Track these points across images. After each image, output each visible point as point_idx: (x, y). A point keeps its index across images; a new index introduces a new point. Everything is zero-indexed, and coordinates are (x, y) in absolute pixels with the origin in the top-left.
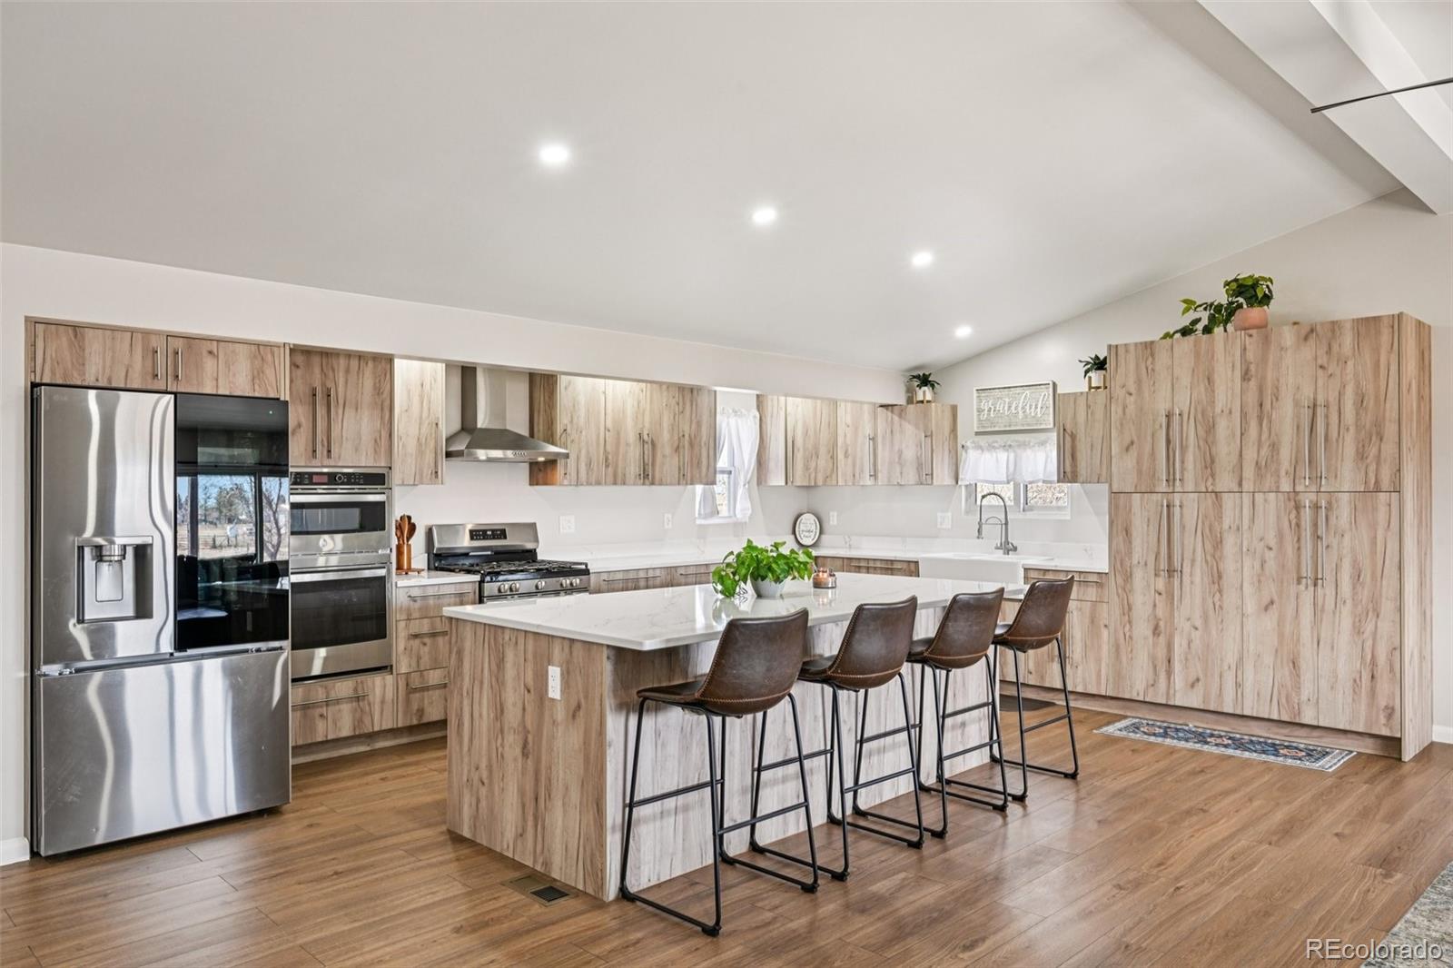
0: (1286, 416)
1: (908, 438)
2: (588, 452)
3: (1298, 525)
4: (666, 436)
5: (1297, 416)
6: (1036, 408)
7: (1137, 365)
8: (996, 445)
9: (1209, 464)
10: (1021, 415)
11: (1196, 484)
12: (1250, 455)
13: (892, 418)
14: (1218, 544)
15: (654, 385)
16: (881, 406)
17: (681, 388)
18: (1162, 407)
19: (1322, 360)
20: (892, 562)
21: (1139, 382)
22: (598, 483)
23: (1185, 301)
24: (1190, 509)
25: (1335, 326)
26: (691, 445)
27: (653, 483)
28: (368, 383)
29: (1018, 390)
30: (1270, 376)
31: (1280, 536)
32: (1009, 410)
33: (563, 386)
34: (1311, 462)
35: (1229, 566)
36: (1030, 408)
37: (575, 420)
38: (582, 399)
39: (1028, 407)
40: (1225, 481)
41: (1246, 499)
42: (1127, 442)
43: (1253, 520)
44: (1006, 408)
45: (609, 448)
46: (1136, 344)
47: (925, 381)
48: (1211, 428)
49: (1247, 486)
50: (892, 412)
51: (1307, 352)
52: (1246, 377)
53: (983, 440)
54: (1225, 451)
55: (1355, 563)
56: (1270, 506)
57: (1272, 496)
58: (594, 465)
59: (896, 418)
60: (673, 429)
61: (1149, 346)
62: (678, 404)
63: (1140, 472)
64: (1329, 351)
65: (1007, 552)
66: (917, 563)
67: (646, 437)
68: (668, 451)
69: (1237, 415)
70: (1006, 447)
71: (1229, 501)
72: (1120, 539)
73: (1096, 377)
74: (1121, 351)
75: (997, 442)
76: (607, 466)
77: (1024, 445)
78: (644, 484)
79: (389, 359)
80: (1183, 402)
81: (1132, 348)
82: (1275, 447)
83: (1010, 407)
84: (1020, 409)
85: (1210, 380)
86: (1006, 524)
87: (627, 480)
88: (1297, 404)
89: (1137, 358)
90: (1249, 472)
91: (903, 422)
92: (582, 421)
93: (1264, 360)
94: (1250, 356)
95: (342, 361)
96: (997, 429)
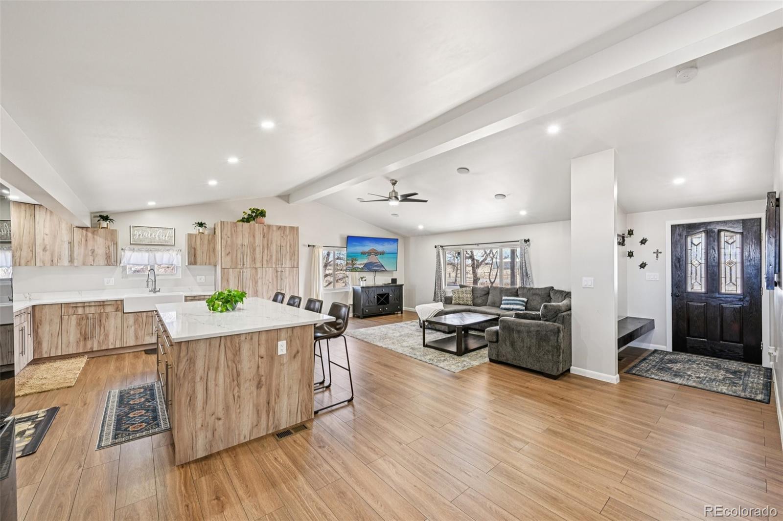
0: (274, 248)
1: (99, 243)
3: (277, 276)
5: (277, 248)
6: (165, 236)
7: (231, 229)
8: (143, 250)
9: (254, 260)
10: (157, 238)
11: (250, 266)
12: (265, 258)
13: (86, 234)
14: (256, 282)
16: (76, 227)
18: (239, 242)
19: (282, 235)
20: (103, 302)
21: (232, 234)
23: (244, 212)
24: (247, 273)
25: (285, 227)
29: (156, 229)
30: (270, 237)
31: (273, 279)
32: (151, 236)
34: (280, 261)
35: (260, 288)
36: (162, 236)
39: (161, 236)
40: (258, 265)
41: (264, 269)
42: (228, 252)
43: (266, 275)
44: (149, 235)
46: (231, 222)
47: (106, 218)
48: (254, 250)
49: (264, 266)
50: (87, 231)
51: (279, 232)
52: (264, 236)
53: (136, 247)
54: (258, 256)
55: (289, 284)
56: (270, 271)
57: (270, 269)
59: (90, 234)
61: (234, 223)
63: (232, 262)
64: (284, 233)
65: (155, 292)
66: (122, 301)
69: (262, 247)
70: (147, 251)
71: (259, 270)
72: (225, 283)
73: (201, 230)
74: (225, 224)
75: (143, 248)
77: (158, 250)
80: (246, 243)
81: (229, 223)
82: (271, 256)
83: (151, 235)
84: (157, 236)
85: (254, 236)
86: (155, 281)
88: (276, 245)
89: (231, 227)
90: (265, 262)
91: (95, 237)
93: (269, 232)
94: (265, 231)
96: (144, 243)
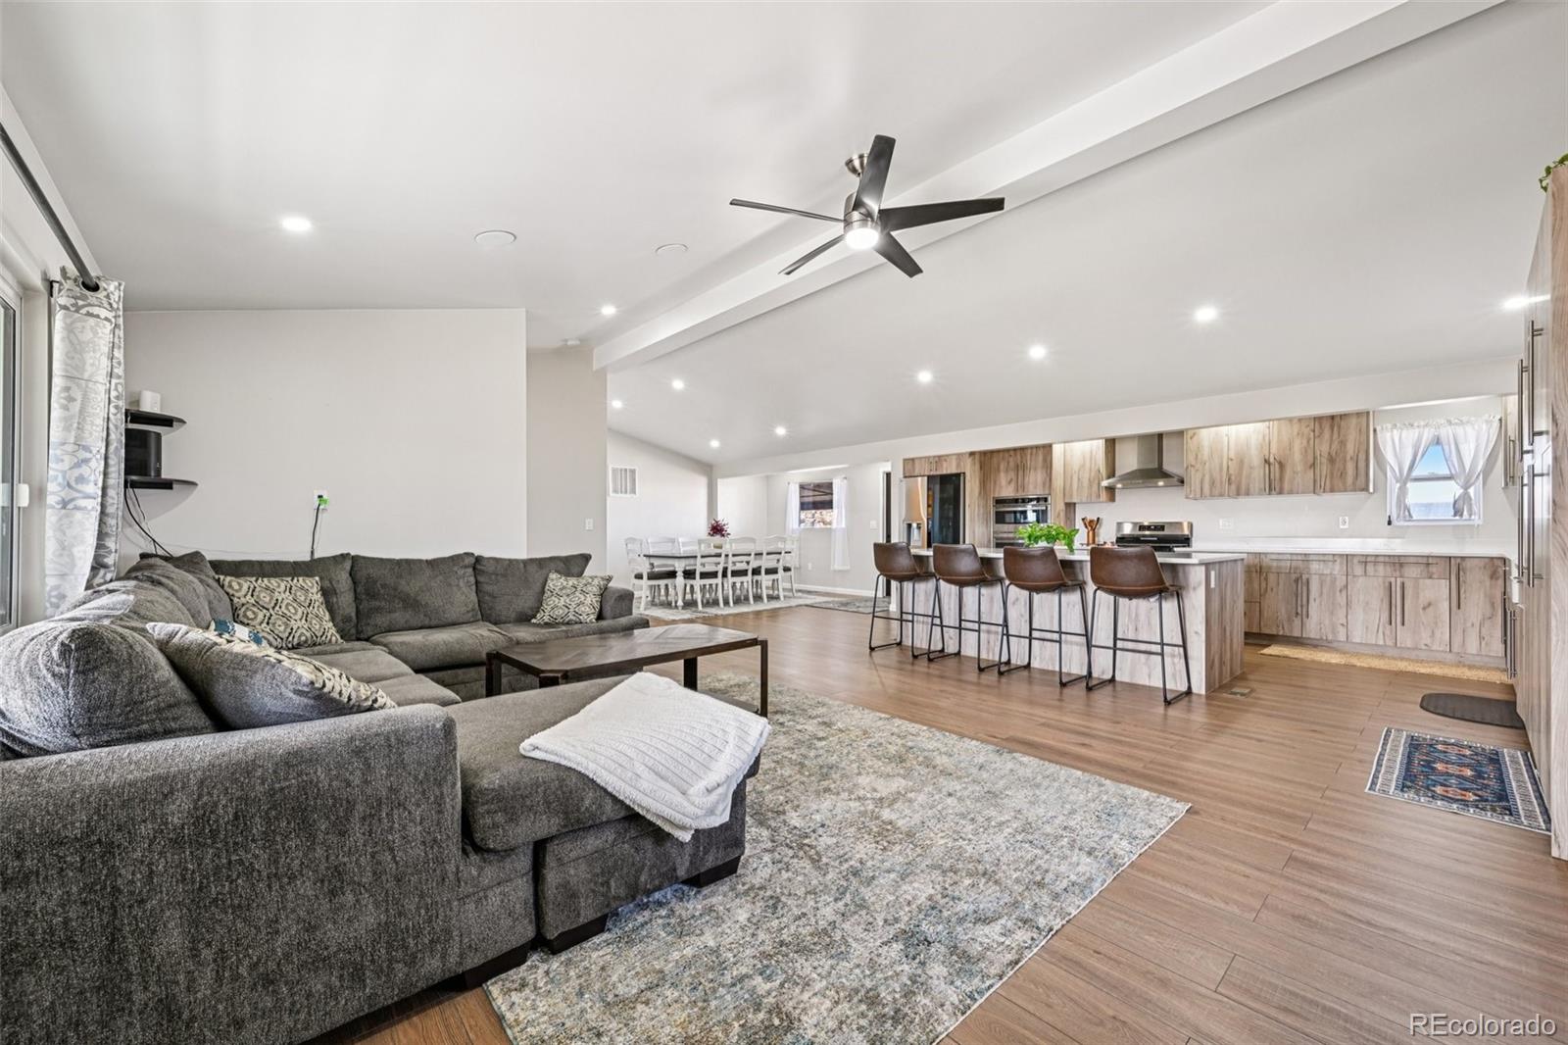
2: (1211, 477)
4: (1297, 456)
15: (1282, 421)
17: (1319, 419)
22: (1221, 495)
26: (1332, 460)
27: (1281, 492)
28: (1040, 458)
33: (1189, 436)
37: (1199, 457)
38: (1206, 444)
45: (1231, 472)
58: (1218, 484)
60: (1306, 451)
62: (1314, 431)
67: (1272, 460)
68: (1299, 468)
76: (1230, 484)
78: (1270, 494)
79: (1050, 446)
87: (1252, 490)
92: (1206, 457)
95: (1029, 451)
